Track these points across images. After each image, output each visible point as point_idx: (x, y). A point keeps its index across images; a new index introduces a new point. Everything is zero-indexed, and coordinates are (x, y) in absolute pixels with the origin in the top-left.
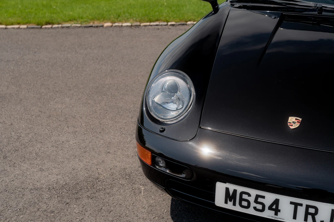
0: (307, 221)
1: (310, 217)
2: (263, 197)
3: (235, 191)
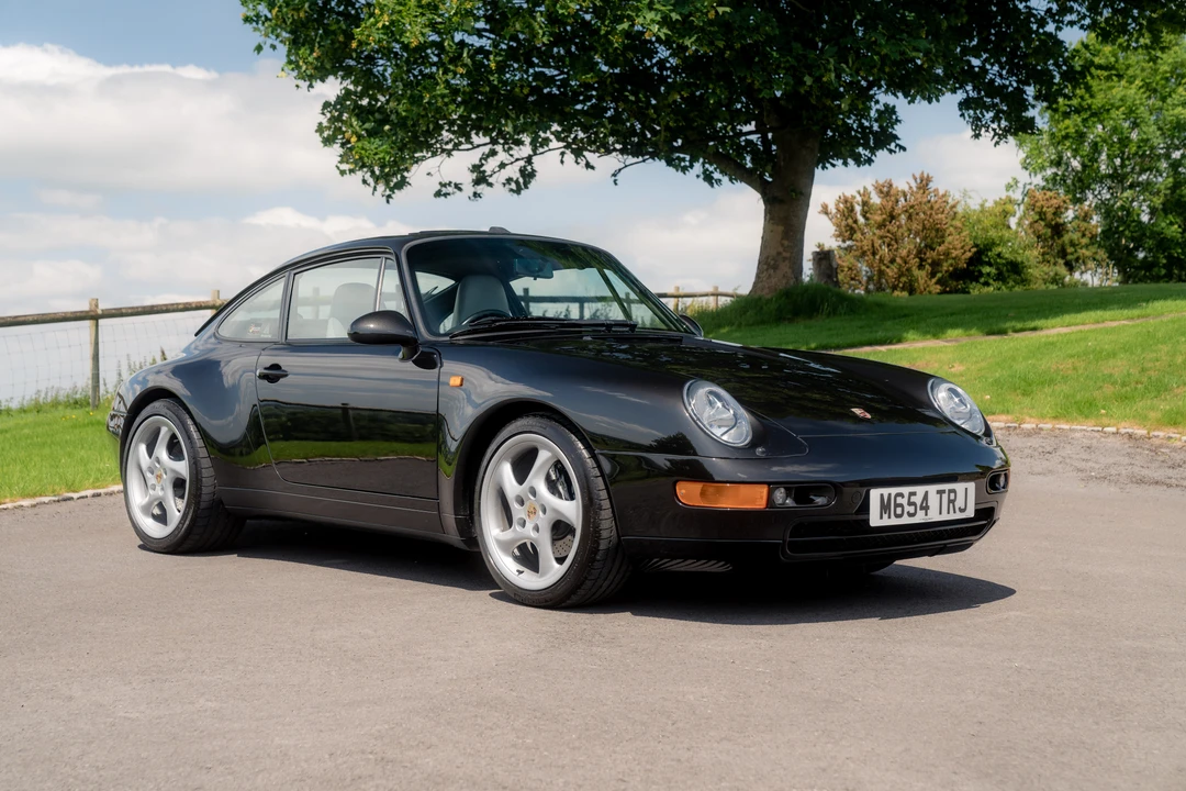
0: (949, 514)
1: (951, 506)
2: (914, 494)
3: (890, 494)
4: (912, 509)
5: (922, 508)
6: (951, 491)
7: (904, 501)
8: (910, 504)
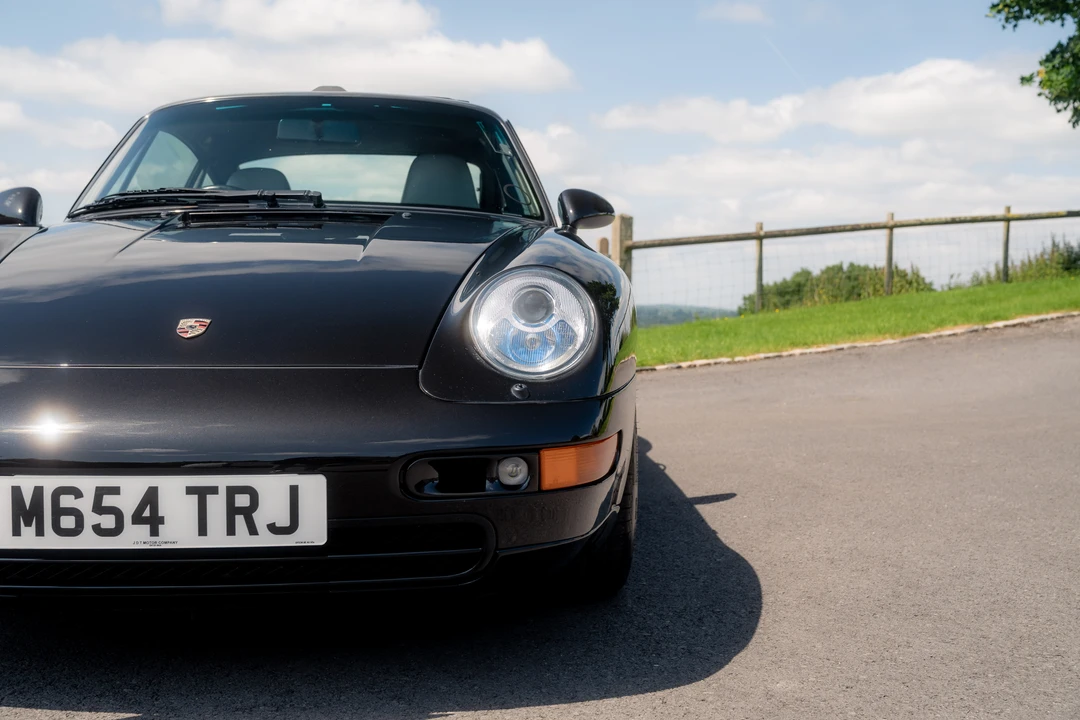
0: (234, 534)
1: (240, 520)
2: (115, 491)
3: (38, 492)
4: (108, 522)
5: (137, 519)
6: (232, 491)
7: (85, 505)
8: (99, 508)
